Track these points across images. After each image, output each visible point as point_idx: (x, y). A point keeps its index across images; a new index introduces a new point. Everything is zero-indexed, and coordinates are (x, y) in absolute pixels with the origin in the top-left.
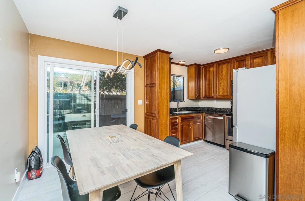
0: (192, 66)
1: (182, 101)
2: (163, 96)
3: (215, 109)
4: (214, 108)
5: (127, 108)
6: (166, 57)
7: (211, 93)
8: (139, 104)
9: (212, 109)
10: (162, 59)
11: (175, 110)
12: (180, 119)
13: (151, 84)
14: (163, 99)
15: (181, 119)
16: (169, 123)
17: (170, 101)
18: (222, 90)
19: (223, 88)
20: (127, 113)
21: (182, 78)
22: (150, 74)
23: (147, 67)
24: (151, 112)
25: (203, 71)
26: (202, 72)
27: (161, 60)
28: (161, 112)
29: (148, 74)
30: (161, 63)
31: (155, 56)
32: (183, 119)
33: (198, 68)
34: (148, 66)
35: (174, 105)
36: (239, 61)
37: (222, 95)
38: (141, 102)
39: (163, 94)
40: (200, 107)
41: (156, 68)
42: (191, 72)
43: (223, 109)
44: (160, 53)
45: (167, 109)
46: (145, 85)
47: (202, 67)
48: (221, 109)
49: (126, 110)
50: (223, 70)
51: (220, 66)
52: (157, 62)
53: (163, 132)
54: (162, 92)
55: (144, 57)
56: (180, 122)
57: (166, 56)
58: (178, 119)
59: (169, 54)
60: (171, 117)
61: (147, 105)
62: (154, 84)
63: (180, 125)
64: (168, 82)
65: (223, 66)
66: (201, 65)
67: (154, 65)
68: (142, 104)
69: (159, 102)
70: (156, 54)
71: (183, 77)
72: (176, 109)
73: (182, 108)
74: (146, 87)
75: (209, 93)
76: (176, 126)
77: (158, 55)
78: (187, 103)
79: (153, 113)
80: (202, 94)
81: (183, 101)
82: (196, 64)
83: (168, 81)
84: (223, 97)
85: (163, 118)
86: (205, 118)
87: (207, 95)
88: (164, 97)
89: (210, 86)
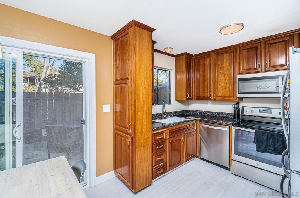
0: (181, 57)
1: (168, 103)
2: (141, 99)
3: (210, 114)
4: (209, 112)
5: (84, 118)
6: (147, 36)
7: (206, 93)
8: (104, 111)
9: (206, 112)
10: (140, 38)
11: (159, 116)
12: (168, 132)
13: (122, 79)
14: (142, 104)
15: (170, 133)
16: (152, 142)
17: (153, 104)
18: (222, 88)
19: (224, 86)
20: (84, 126)
21: (168, 73)
22: (120, 64)
23: (116, 53)
24: (123, 125)
25: (195, 64)
26: (193, 64)
27: (138, 39)
28: (138, 126)
29: (118, 63)
30: (138, 45)
31: (128, 33)
32: (172, 133)
33: (189, 60)
34: (118, 51)
35: (157, 109)
36: (248, 49)
37: (222, 95)
38: (107, 108)
39: (141, 96)
40: (190, 110)
41: (130, 51)
42: (180, 65)
43: (222, 113)
44: (137, 28)
45: (148, 120)
46: (115, 80)
47: (194, 58)
48: (218, 113)
49: (82, 122)
50: (224, 62)
51: (220, 57)
52: (131, 42)
53: (141, 159)
54: (139, 93)
55: (112, 37)
56: (168, 137)
57: (147, 34)
58: (165, 134)
59: (152, 32)
60: (154, 133)
61: (116, 112)
62: (128, 79)
63: (167, 142)
64: (149, 77)
65: (224, 56)
66: (192, 55)
67: (126, 49)
68: (109, 111)
69: (135, 110)
70: (131, 29)
71: (170, 71)
72: (161, 114)
73: (168, 113)
74: (115, 85)
75: (204, 93)
76: (163, 144)
77: (132, 30)
78: (174, 106)
79: (125, 127)
80: (193, 94)
81: (170, 103)
82: (186, 54)
83: (150, 74)
84: (224, 98)
85: (142, 136)
86: (200, 127)
87: (202, 95)
88: (143, 100)
89: (205, 84)
